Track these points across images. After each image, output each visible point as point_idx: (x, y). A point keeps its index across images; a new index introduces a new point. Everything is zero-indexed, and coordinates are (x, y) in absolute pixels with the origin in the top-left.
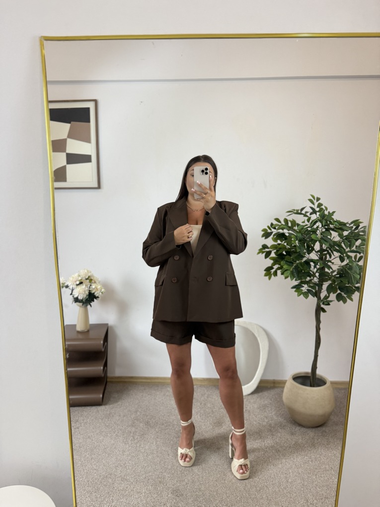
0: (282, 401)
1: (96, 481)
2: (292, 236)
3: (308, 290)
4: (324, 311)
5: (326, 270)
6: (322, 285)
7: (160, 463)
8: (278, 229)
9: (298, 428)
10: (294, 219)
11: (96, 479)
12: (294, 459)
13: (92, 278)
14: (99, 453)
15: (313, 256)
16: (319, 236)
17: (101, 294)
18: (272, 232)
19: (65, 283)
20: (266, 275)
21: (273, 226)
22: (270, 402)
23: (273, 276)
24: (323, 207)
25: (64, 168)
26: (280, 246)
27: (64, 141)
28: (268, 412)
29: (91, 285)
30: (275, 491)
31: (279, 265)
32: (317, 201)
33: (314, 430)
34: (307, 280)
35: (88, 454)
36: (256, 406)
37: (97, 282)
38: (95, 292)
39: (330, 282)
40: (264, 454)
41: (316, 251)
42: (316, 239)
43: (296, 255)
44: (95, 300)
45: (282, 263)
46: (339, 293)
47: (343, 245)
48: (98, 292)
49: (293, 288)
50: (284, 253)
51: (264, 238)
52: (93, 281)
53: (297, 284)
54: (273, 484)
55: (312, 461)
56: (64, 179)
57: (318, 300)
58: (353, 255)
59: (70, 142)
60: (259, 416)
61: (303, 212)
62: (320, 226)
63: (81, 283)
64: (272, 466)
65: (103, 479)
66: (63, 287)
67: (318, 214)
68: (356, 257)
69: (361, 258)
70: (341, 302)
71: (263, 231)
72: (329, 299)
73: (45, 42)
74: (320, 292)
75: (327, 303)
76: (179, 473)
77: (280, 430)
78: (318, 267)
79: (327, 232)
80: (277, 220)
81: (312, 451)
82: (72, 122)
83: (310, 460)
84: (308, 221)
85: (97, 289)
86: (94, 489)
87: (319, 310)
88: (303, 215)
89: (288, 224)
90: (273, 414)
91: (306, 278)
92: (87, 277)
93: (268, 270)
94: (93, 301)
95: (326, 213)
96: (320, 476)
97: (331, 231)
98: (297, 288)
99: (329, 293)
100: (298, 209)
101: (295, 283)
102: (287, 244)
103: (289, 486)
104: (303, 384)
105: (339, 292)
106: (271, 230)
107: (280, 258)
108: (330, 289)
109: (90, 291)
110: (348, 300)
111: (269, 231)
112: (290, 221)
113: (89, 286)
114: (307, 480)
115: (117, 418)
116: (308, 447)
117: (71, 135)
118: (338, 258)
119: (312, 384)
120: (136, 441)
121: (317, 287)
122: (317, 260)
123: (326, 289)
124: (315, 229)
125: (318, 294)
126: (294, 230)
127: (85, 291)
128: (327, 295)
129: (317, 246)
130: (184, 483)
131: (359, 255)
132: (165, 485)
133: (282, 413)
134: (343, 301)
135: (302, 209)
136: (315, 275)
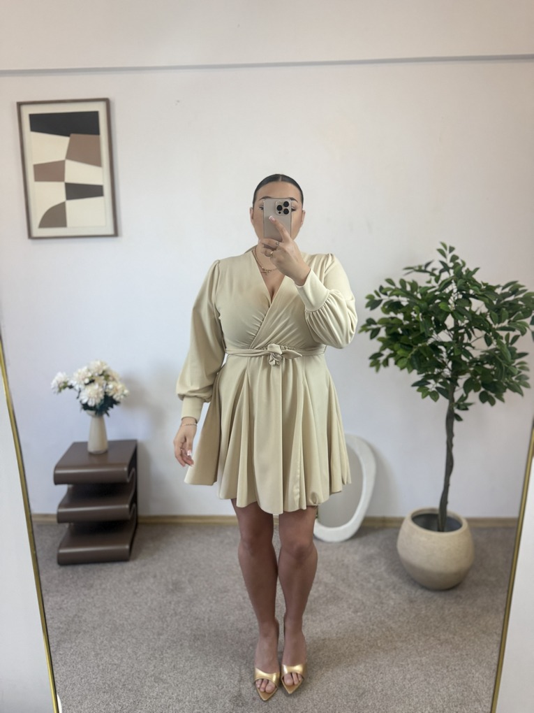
1: (117, 683)
4: (459, 419)
5: (464, 358)
6: (456, 380)
7: (214, 651)
8: (391, 295)
9: (420, 592)
10: (416, 280)
11: (116, 680)
12: (415, 641)
13: (109, 373)
14: (123, 638)
15: (444, 336)
16: (452, 306)
17: (122, 397)
18: (381, 301)
19: (68, 382)
20: (372, 365)
21: (383, 291)
22: (379, 550)
23: (382, 367)
24: (459, 261)
25: (62, 206)
26: (393, 322)
27: (61, 164)
28: (374, 566)
29: (107, 385)
30: (386, 694)
31: (392, 349)
32: (450, 252)
33: (443, 594)
34: (435, 373)
35: (106, 639)
36: (357, 558)
37: (117, 379)
38: (115, 394)
39: (468, 376)
40: (369, 635)
41: (449, 328)
42: (448, 311)
43: (419, 334)
44: (115, 406)
45: (396, 346)
46: (484, 392)
47: (489, 319)
48: (119, 393)
49: (414, 385)
50: (401, 332)
51: (369, 308)
52: (110, 378)
55: (441, 644)
56: (63, 223)
57: (450, 403)
58: (503, 334)
59: (69, 165)
60: (362, 573)
61: (429, 269)
62: (455, 291)
63: (92, 381)
64: (382, 653)
65: (127, 679)
66: (64, 387)
67: (451, 271)
68: (508, 336)
69: (516, 338)
70: (487, 404)
71: (367, 298)
72: (468, 401)
74: (453, 390)
75: (464, 407)
77: (393, 596)
79: (465, 301)
80: (390, 281)
81: (441, 629)
82: (72, 135)
83: (438, 642)
84: (437, 280)
85: (117, 390)
86: (112, 697)
87: (451, 418)
88: (428, 274)
89: (405, 287)
90: (383, 569)
91: (434, 371)
92: (101, 372)
93: (375, 357)
94: (112, 407)
95: (464, 271)
96: (453, 668)
97: (472, 299)
98: (421, 385)
99: (467, 392)
100: (420, 265)
101: (419, 378)
102: (405, 319)
103: (407, 686)
104: (428, 527)
105: (482, 389)
106: (379, 296)
107: (394, 339)
108: (468, 386)
109: (105, 393)
110: (498, 401)
111: (377, 298)
112: (409, 283)
113: (104, 385)
114: (434, 675)
115: (152, 580)
117: (71, 155)
118: (483, 340)
119: (441, 528)
120: (178, 617)
121: (449, 382)
122: (449, 342)
123: (462, 385)
124: (445, 294)
125: (450, 393)
126: (415, 297)
127: (98, 394)
128: (465, 395)
129: (450, 322)
131: (512, 334)
132: (220, 687)
133: (397, 567)
134: (489, 403)
135: (427, 265)
136: (446, 365)
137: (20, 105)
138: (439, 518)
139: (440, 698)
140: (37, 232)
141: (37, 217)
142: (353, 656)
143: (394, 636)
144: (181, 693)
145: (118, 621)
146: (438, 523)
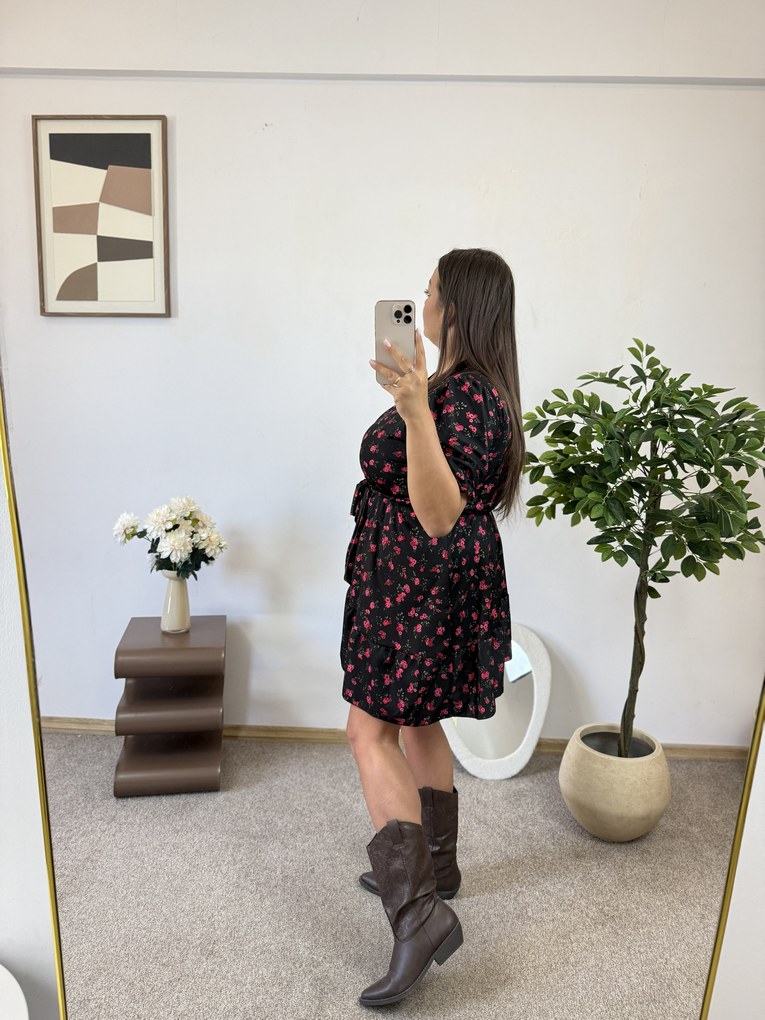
0: (558, 785)
3: (624, 547)
4: (655, 594)
6: (653, 536)
8: (560, 414)
9: (589, 843)
10: (596, 393)
11: (145, 950)
14: (157, 892)
15: (638, 473)
18: (548, 421)
19: (137, 527)
21: (548, 408)
22: (531, 784)
23: (545, 517)
24: (659, 367)
25: (93, 269)
27: (96, 206)
28: (525, 806)
29: (194, 533)
31: (561, 492)
32: (647, 354)
33: (624, 847)
34: (623, 525)
38: (207, 547)
40: (515, 899)
46: (689, 557)
48: (214, 547)
49: (589, 543)
50: (571, 470)
53: (600, 534)
56: (92, 295)
57: (641, 571)
59: (103, 207)
60: (507, 815)
61: (616, 377)
63: (175, 526)
67: (648, 380)
70: (693, 575)
72: (667, 569)
74: (647, 553)
75: (662, 578)
77: (552, 847)
78: (646, 498)
80: (560, 393)
81: (620, 895)
82: (110, 166)
85: (210, 540)
86: (138, 973)
87: (643, 593)
88: (615, 385)
89: (582, 402)
90: (536, 811)
91: (618, 523)
93: (537, 501)
95: (667, 382)
96: (637, 949)
98: (601, 542)
99: (666, 557)
100: (604, 372)
101: (598, 532)
103: (570, 973)
104: (603, 750)
106: (544, 416)
107: (562, 477)
108: (670, 549)
109: (193, 544)
110: (708, 571)
111: (540, 418)
112: (587, 397)
113: (191, 534)
114: (608, 959)
115: (201, 814)
118: (695, 479)
119: (623, 753)
120: (239, 866)
123: (659, 547)
125: (642, 558)
127: (184, 545)
128: (663, 560)
129: (645, 450)
133: (557, 809)
134: (696, 575)
135: (613, 372)
136: (638, 515)
137: (36, 119)
138: (622, 736)
139: (617, 991)
140: (53, 305)
141: (55, 283)
144: (239, 972)
145: (149, 868)
146: (619, 745)
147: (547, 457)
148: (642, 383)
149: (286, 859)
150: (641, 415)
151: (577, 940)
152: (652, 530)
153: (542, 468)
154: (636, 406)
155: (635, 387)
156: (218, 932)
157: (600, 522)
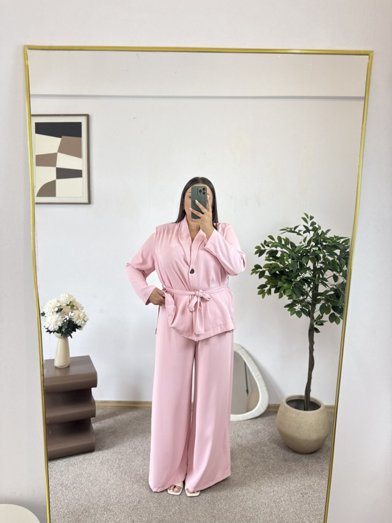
2: (285, 254)
3: (300, 309)
4: (317, 331)
6: (315, 305)
8: (272, 247)
9: (291, 454)
10: (288, 237)
11: (77, 509)
12: (287, 487)
14: (82, 482)
15: (308, 275)
18: (265, 250)
20: (259, 293)
21: (266, 244)
22: (264, 427)
23: (266, 294)
24: (315, 226)
25: (54, 182)
26: (273, 266)
27: (55, 155)
32: (311, 220)
33: (308, 456)
34: (301, 298)
36: (248, 432)
39: (323, 302)
40: (255, 482)
46: (333, 313)
49: (285, 307)
50: (277, 272)
51: (257, 255)
53: (290, 303)
54: (264, 514)
55: (305, 489)
56: (53, 194)
57: (311, 320)
59: (60, 156)
61: (297, 230)
65: (84, 509)
67: (311, 232)
70: (334, 322)
71: (256, 248)
72: (321, 320)
73: (29, 51)
74: (314, 312)
75: (320, 323)
76: (165, 502)
77: (273, 456)
78: (311, 286)
80: (271, 237)
81: (305, 479)
82: (63, 137)
87: (312, 330)
88: (296, 234)
89: (281, 242)
90: (266, 439)
91: (299, 298)
93: (262, 287)
95: (320, 232)
98: (290, 307)
99: (322, 313)
100: (289, 227)
101: (290, 301)
102: (280, 263)
104: (298, 408)
106: (264, 247)
107: (273, 277)
108: (323, 309)
111: (262, 248)
112: (284, 239)
116: (301, 474)
117: (61, 150)
118: (332, 278)
119: (306, 408)
120: (121, 469)
121: (310, 306)
123: (319, 309)
125: (311, 314)
126: (288, 249)
128: (321, 315)
129: (310, 264)
130: (171, 513)
132: (150, 515)
133: (276, 439)
134: (336, 322)
135: (296, 228)
136: (308, 294)
138: (305, 401)
140: (36, 199)
142: (244, 496)
143: (273, 483)
144: (122, 519)
145: (78, 471)
146: (304, 405)
147: (266, 266)
148: (308, 233)
149: (145, 465)
150: (307, 248)
151: (284, 500)
152: (315, 300)
153: (264, 272)
154: (305, 244)
155: (305, 235)
156: (112, 500)
157: (290, 297)
